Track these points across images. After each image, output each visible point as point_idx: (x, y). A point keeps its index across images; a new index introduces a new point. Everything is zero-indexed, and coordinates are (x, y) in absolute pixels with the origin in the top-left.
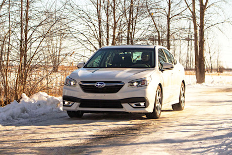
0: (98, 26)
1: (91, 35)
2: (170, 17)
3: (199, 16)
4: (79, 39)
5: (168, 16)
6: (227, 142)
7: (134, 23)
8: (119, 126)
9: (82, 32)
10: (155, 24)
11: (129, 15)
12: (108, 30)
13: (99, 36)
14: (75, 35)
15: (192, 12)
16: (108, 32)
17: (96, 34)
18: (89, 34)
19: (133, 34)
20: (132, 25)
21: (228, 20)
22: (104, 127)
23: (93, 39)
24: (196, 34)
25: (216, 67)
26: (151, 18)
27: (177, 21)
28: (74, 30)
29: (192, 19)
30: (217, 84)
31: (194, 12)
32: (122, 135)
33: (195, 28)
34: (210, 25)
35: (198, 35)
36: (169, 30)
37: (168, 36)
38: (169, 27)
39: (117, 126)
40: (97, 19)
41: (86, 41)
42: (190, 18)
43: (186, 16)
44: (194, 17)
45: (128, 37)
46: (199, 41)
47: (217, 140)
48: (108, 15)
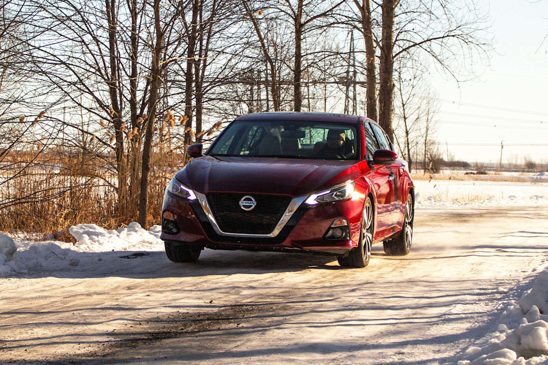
0: (108, 44)
1: (88, 68)
2: (303, 21)
3: (380, 19)
4: (54, 79)
5: (297, 18)
6: (471, 349)
7: (205, 37)
8: (182, 310)
9: (63, 59)
10: (261, 40)
11: (191, 13)
12: (135, 53)
13: (109, 70)
14: (45, 67)
15: (362, 9)
16: (133, 57)
17: (101, 65)
18: (83, 65)
19: (202, 65)
20: (201, 40)
21: (458, 32)
22: (142, 313)
23: (93, 77)
24: (370, 69)
25: (421, 158)
26: (251, 24)
27: (319, 31)
28: (42, 54)
29: (360, 26)
30: (427, 203)
31: (368, 8)
32: (193, 332)
33: (370, 52)
34: (407, 45)
35: (377, 71)
36: (298, 56)
37: (297, 71)
38: (298, 47)
39: (175, 310)
40: (105, 23)
41: (74, 84)
42: (357, 23)
43: (344, 19)
44: (366, 22)
45: (188, 74)
46: (378, 86)
47: (443, 347)
48: (134, 14)
